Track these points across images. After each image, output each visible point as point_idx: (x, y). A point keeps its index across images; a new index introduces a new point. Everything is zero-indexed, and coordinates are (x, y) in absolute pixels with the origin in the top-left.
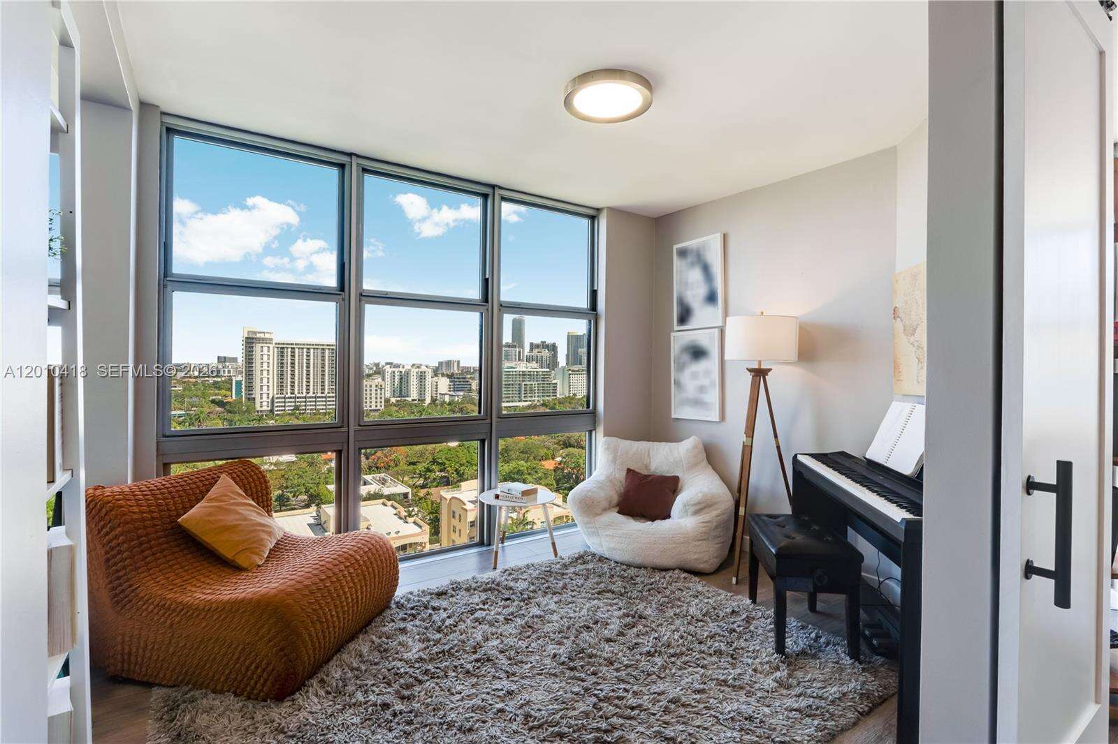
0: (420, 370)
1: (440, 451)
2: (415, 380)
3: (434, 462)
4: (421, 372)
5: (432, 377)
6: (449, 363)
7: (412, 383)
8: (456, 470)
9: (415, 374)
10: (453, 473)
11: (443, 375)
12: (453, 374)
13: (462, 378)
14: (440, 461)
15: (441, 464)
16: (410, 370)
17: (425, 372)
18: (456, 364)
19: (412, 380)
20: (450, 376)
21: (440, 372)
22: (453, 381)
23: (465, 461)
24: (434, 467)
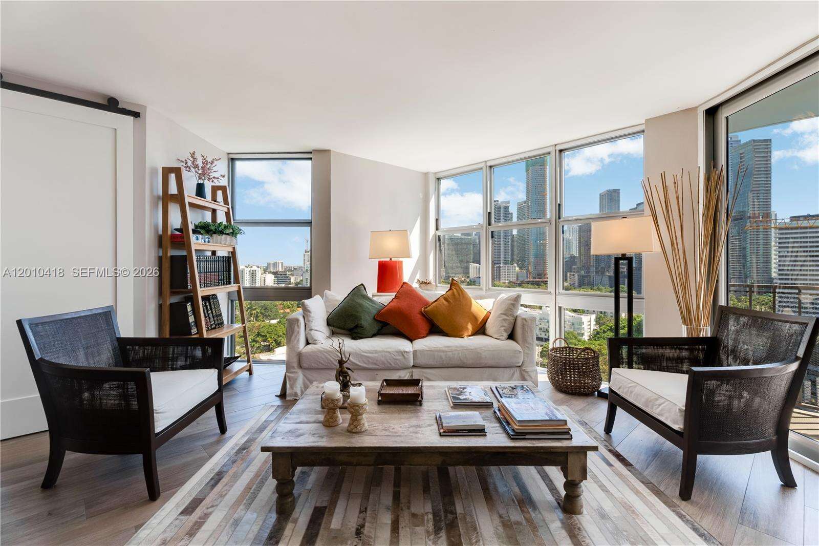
0: (252, 269)
1: (263, 327)
2: (248, 276)
3: (259, 334)
4: (253, 271)
5: (262, 274)
6: (275, 264)
7: (246, 279)
8: (275, 340)
9: (248, 272)
10: (272, 342)
11: (270, 272)
12: (277, 272)
13: (284, 275)
14: (263, 334)
15: (264, 336)
16: (244, 269)
17: (255, 271)
18: (280, 265)
19: (245, 276)
20: (275, 273)
21: (268, 270)
22: (277, 277)
23: (281, 334)
24: (258, 339)
